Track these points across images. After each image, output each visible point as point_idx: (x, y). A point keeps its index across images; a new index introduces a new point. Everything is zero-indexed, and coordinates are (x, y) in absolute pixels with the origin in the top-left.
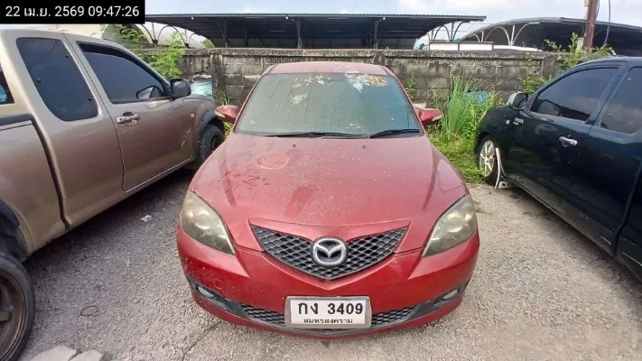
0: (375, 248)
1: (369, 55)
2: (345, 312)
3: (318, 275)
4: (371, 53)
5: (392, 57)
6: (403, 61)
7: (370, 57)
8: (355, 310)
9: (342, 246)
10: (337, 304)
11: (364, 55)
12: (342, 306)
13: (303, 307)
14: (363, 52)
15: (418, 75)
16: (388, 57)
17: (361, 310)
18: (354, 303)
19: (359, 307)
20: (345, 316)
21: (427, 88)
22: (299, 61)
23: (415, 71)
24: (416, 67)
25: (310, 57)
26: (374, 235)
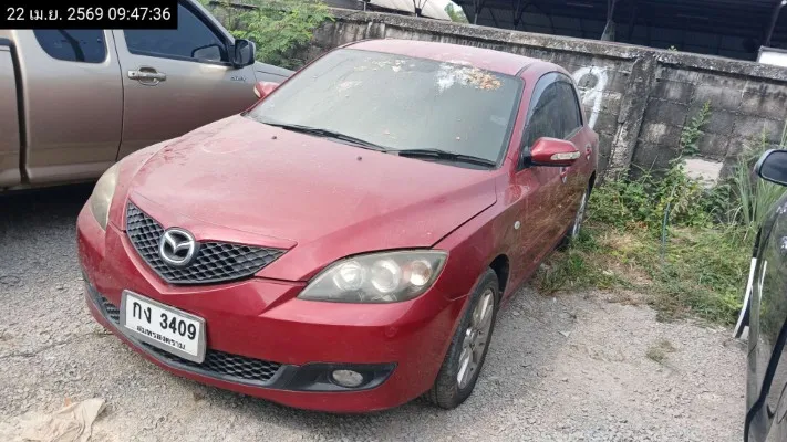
0: (232, 260)
1: (625, 56)
2: (177, 332)
3: (159, 273)
4: (631, 51)
5: (672, 66)
6: (693, 76)
7: (628, 60)
8: (187, 332)
9: (191, 245)
10: (170, 316)
11: (616, 54)
12: (174, 320)
13: (138, 308)
14: (617, 49)
15: (717, 107)
16: (663, 64)
17: (194, 333)
18: (188, 322)
19: (192, 330)
20: (176, 337)
21: (731, 133)
22: (500, 49)
23: (714, 98)
24: (717, 91)
25: (521, 46)
26: (237, 245)
